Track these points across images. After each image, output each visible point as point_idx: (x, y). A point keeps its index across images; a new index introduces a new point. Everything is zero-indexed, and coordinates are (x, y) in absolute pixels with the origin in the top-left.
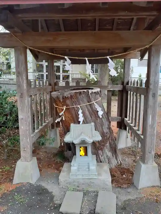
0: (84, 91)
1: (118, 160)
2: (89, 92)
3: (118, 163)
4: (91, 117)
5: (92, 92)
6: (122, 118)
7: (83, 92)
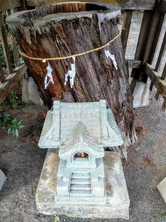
0: (85, 18)
1: (133, 137)
2: (97, 20)
3: (131, 141)
4: (99, 80)
5: (105, 19)
6: (142, 63)
7: (83, 20)
